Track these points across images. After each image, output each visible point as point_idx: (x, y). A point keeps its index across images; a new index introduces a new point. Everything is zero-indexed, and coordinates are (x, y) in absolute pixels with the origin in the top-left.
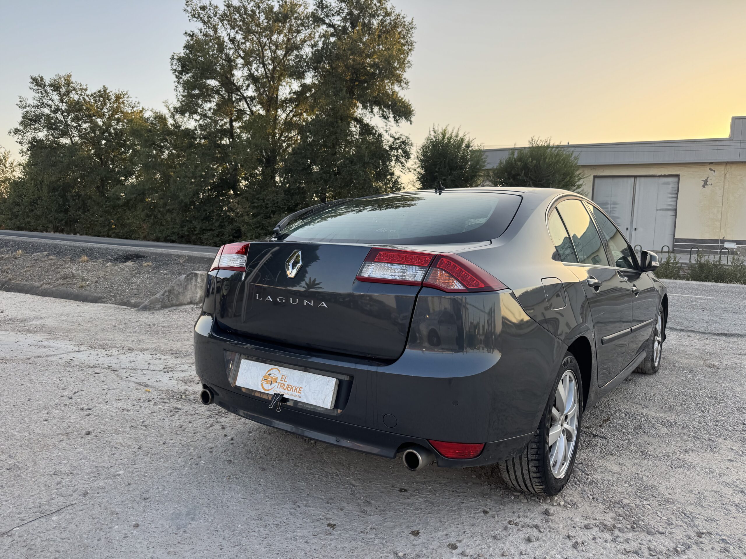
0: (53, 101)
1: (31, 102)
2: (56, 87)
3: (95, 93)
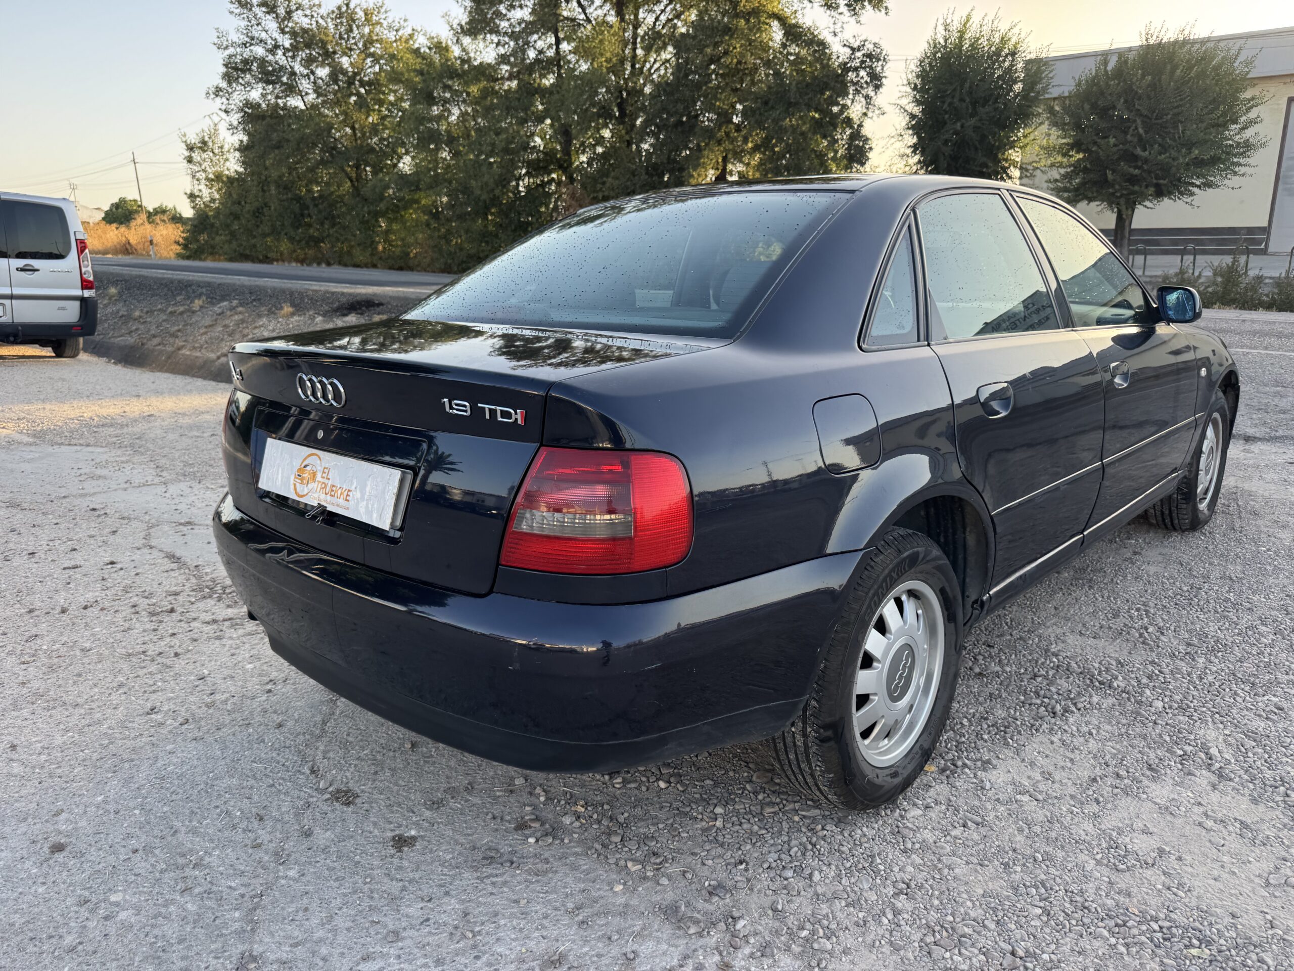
0: (267, 32)
1: (235, 37)
2: (269, 6)
3: (333, 12)
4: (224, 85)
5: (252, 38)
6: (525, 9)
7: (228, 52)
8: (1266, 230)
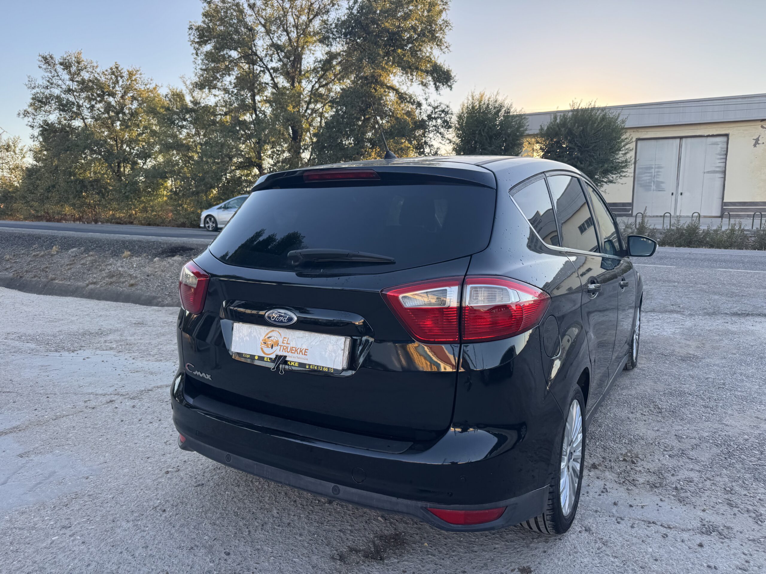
0: (62, 80)
1: (40, 82)
2: (66, 66)
3: (106, 71)
4: (31, 110)
5: (52, 84)
6: (232, 76)
7: (34, 91)
8: (631, 204)
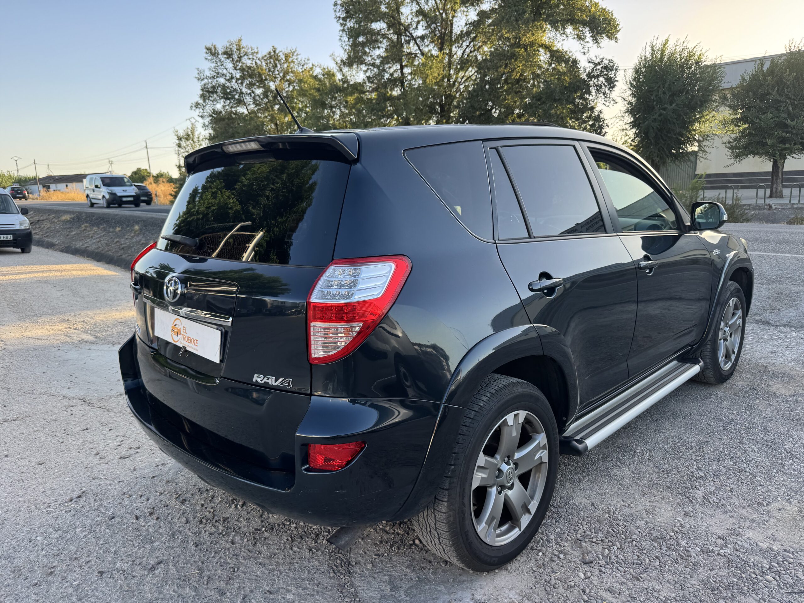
0: (226, 69)
1: (208, 73)
2: (228, 54)
3: (265, 56)
4: (201, 101)
5: (218, 73)
6: (381, 49)
7: (203, 82)
